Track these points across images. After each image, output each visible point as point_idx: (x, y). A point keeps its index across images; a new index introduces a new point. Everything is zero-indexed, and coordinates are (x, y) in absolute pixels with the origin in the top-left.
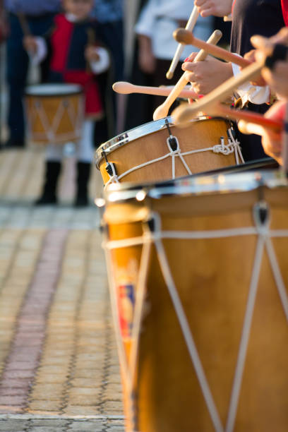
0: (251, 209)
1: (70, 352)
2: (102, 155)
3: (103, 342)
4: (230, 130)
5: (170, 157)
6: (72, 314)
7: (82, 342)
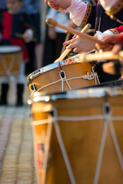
0: (101, 106)
1: (14, 180)
2: (29, 80)
3: (30, 174)
4: (92, 68)
5: (61, 81)
6: (15, 161)
7: (20, 174)
